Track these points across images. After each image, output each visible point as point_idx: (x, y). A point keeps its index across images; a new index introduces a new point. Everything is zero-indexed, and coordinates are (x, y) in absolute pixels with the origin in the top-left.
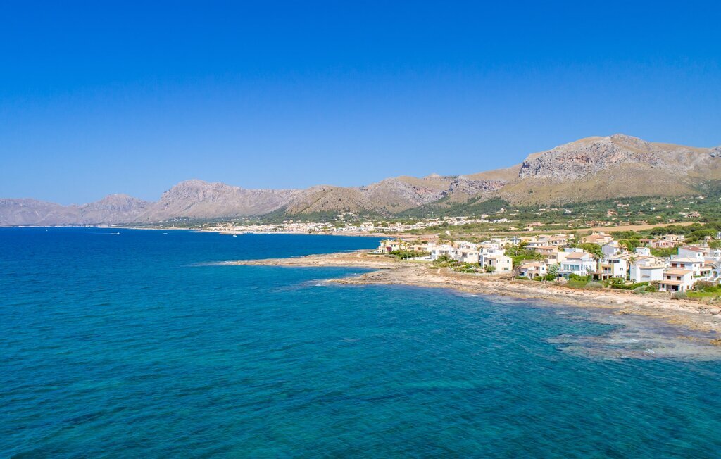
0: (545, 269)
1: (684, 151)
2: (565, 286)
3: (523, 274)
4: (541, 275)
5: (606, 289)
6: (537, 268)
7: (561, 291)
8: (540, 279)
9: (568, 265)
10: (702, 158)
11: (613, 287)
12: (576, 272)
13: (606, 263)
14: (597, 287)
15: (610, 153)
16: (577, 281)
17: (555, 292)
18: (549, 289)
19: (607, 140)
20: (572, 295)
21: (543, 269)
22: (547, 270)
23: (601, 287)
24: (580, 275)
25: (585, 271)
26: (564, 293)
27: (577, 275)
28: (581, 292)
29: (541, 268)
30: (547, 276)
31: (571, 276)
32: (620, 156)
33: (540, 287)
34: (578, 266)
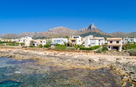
0: (45, 42)
1: (73, 30)
2: (54, 50)
3: (34, 45)
4: (43, 45)
5: (77, 50)
6: (41, 42)
7: (51, 53)
8: (42, 47)
9: (55, 40)
10: (75, 31)
11: (81, 49)
12: (59, 43)
13: (73, 39)
14: (72, 49)
15: (62, 30)
16: (60, 47)
17: (47, 54)
18: (45, 52)
19: (62, 27)
20: (58, 55)
21: (44, 42)
22: (46, 43)
23: (74, 49)
24: (61, 44)
25: (63, 43)
26: (53, 54)
27: (60, 44)
28: (63, 53)
29: (43, 42)
30: (45, 46)
31: (57, 45)
32: (64, 30)
33: (40, 51)
34: (60, 40)
